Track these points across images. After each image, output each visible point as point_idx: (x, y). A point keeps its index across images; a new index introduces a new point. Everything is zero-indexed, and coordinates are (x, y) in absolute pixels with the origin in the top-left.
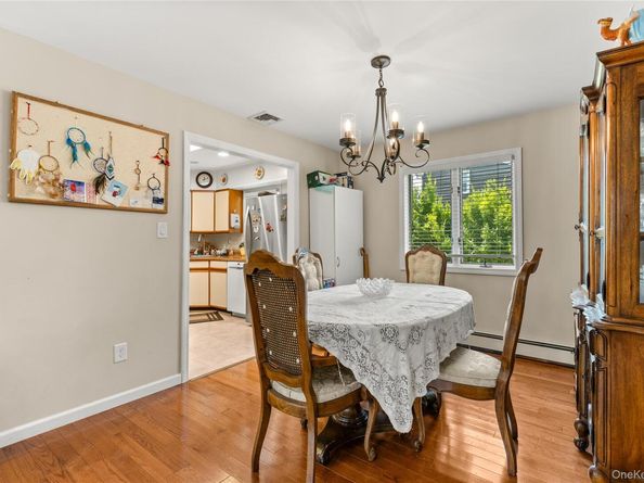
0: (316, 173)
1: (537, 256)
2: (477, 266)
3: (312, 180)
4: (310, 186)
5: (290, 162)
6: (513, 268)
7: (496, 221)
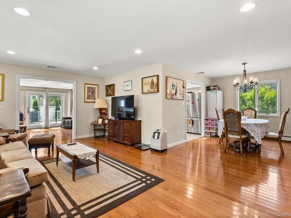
0: (210, 87)
1: (288, 110)
2: (264, 114)
3: (208, 89)
4: (207, 90)
5: (202, 84)
6: (277, 114)
7: (264, 99)
